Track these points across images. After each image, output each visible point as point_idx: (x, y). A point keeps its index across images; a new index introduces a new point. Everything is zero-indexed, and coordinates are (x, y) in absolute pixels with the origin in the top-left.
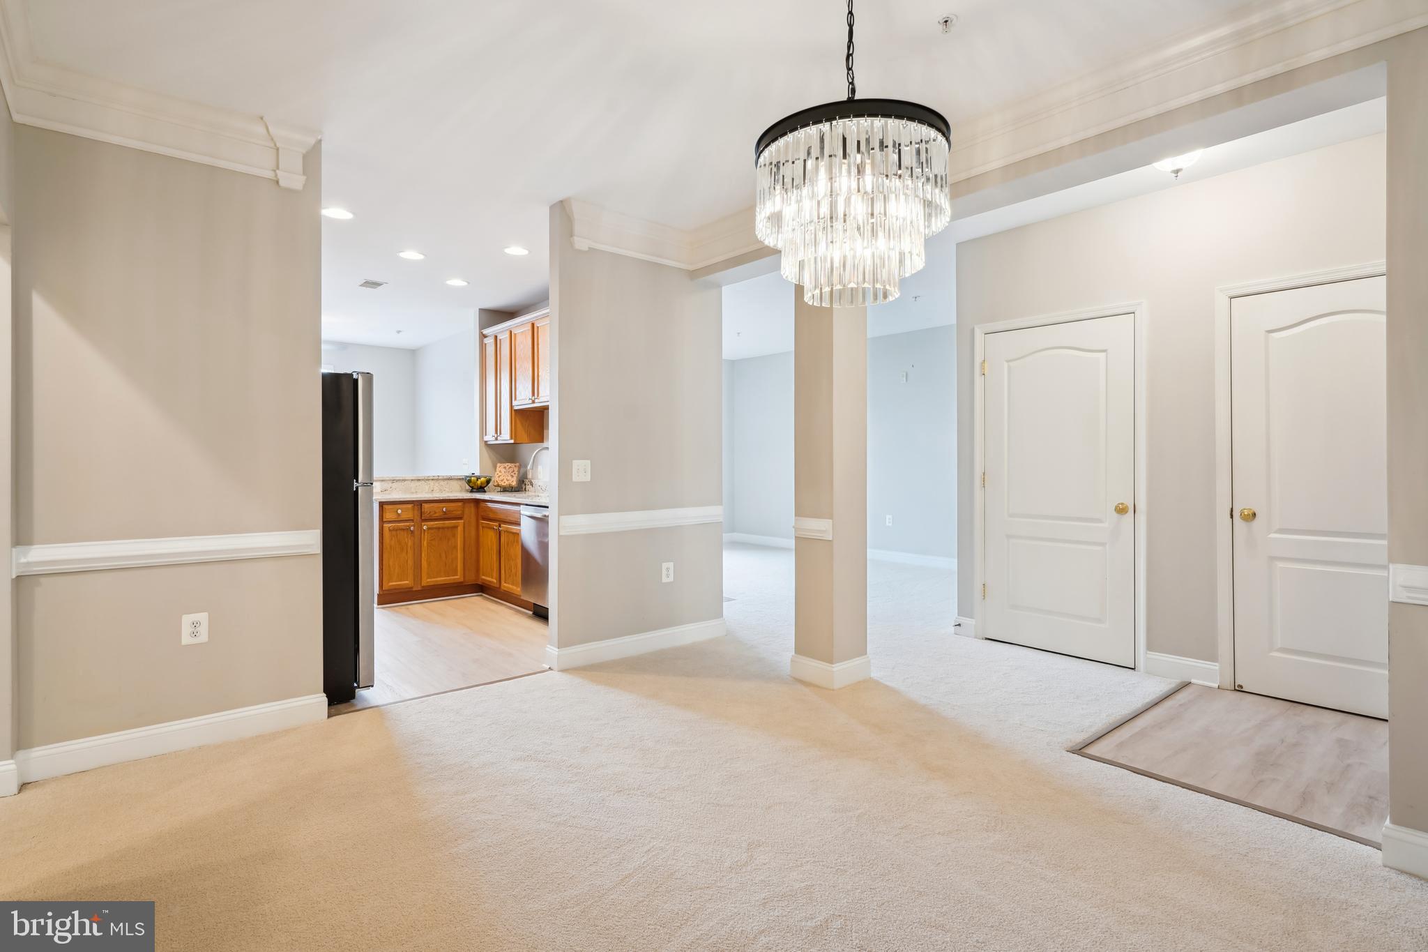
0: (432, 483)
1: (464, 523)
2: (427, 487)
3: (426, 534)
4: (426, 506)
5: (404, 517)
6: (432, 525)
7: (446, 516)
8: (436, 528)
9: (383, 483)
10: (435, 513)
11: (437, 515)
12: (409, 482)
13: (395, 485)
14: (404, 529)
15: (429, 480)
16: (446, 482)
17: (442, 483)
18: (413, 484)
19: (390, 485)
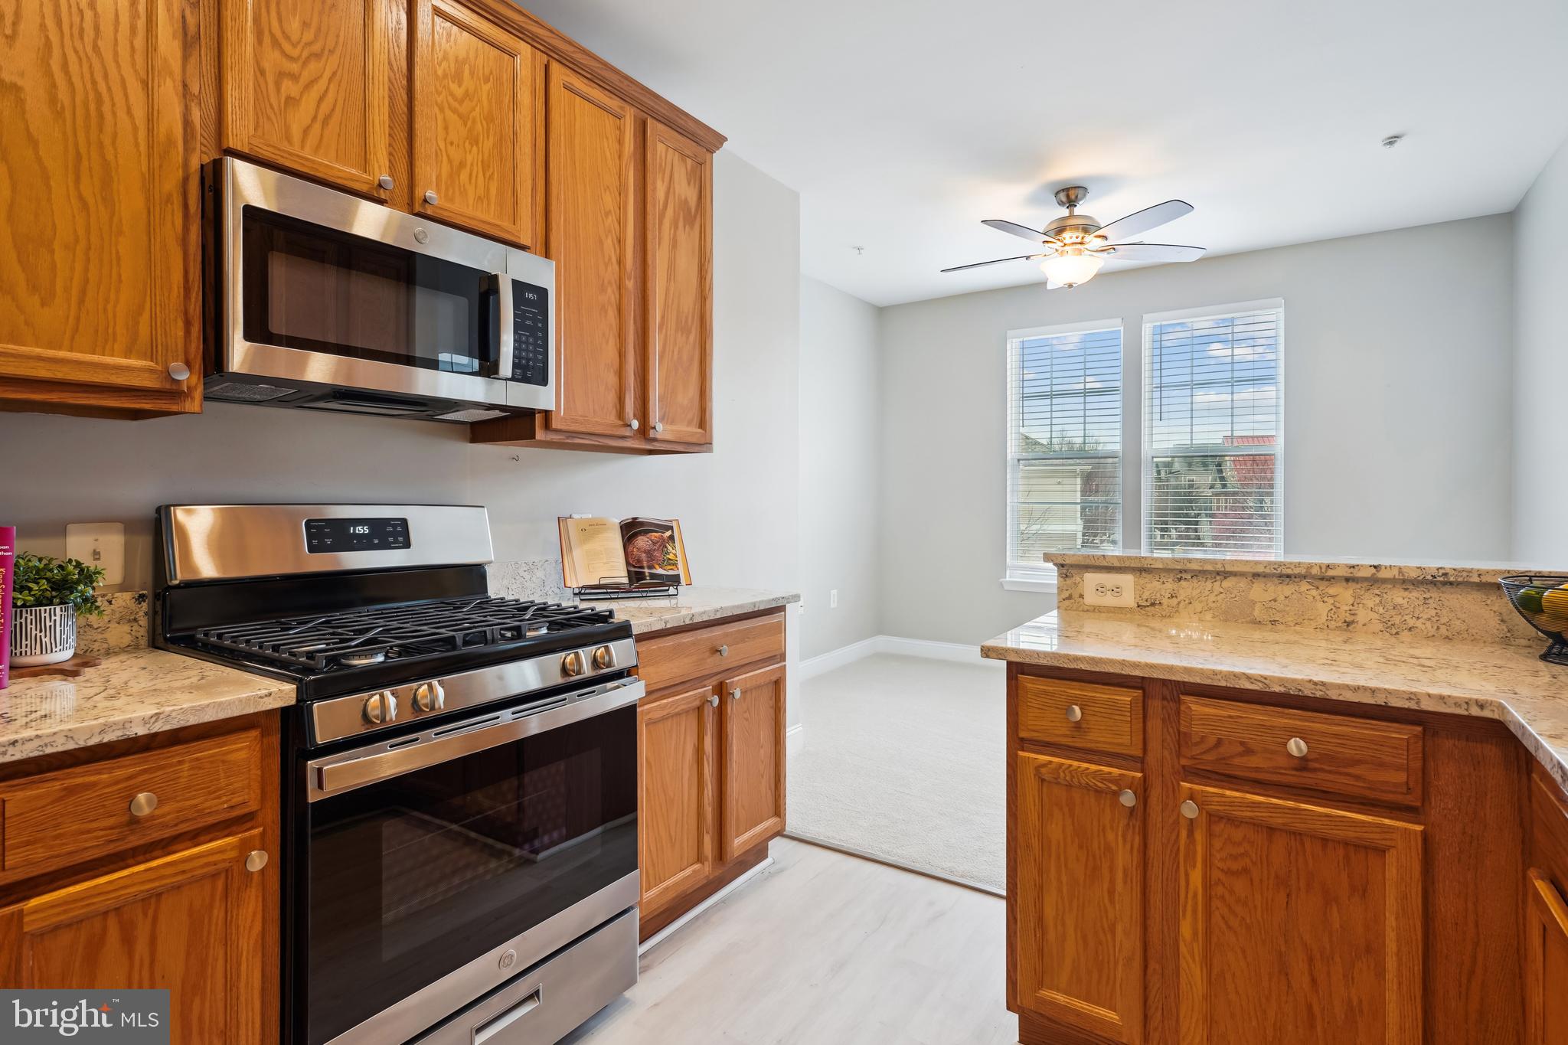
0: (1345, 594)
1: (1426, 837)
2: (1323, 609)
3: (1199, 836)
4: (1197, 707)
5: (1099, 738)
6: (1232, 803)
7: (1308, 779)
8: (1254, 824)
9: (1147, 577)
10: (1249, 752)
11: (1254, 761)
12: (1243, 584)
13: (1187, 589)
14: (1098, 792)
15: (1331, 579)
16: (1416, 594)
17: (1398, 596)
18: (1259, 592)
19: (1170, 585)
